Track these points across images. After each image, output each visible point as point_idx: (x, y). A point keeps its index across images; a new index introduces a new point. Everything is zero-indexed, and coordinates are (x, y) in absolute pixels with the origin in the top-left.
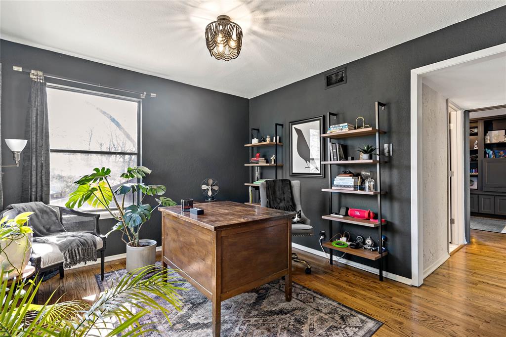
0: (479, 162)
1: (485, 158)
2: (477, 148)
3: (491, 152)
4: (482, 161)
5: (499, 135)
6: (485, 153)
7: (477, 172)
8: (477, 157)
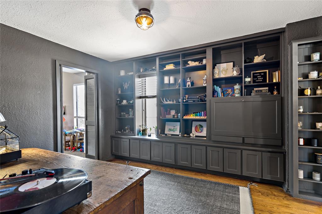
0: (208, 103)
1: (213, 97)
2: (205, 85)
3: (218, 89)
4: (210, 101)
5: (227, 69)
6: (214, 92)
7: (206, 116)
8: (205, 96)
